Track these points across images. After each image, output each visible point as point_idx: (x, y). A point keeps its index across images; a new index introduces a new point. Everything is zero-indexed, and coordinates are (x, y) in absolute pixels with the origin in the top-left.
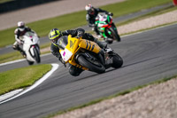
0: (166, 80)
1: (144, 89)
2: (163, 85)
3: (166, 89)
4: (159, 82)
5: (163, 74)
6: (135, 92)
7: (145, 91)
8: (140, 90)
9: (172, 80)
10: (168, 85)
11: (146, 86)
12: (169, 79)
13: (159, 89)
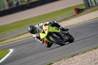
0: (72, 56)
1: (61, 61)
2: (71, 59)
3: (73, 61)
4: (69, 58)
5: (71, 53)
6: (55, 63)
7: (61, 63)
8: (58, 62)
9: (76, 56)
10: (74, 59)
11: (61, 60)
12: (75, 56)
13: (69, 61)
